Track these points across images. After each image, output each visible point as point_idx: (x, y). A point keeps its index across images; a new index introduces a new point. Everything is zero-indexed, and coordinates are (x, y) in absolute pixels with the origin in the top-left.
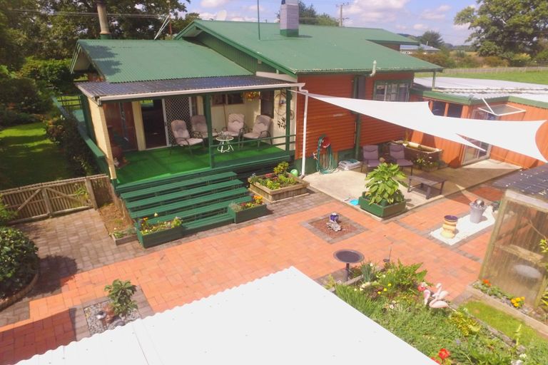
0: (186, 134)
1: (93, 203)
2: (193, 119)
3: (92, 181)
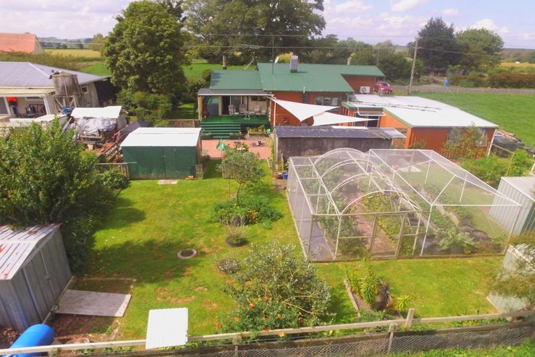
0: (235, 110)
3: (195, 121)
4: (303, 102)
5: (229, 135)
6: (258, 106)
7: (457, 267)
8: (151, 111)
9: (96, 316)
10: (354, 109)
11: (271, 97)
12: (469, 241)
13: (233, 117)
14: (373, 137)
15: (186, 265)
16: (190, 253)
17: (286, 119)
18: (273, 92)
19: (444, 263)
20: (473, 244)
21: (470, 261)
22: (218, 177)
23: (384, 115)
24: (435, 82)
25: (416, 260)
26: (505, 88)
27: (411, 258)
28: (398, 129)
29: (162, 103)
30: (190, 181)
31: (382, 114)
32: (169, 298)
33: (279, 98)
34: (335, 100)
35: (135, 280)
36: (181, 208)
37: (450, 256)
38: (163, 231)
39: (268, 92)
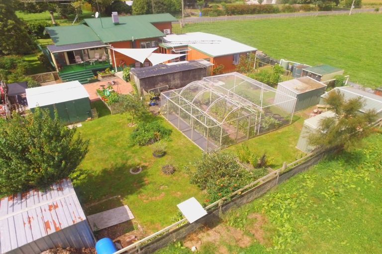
0: (80, 60)
1: (54, 79)
2: (84, 55)
3: (53, 74)
4: (133, 48)
5: (87, 80)
6: (98, 54)
7: (276, 136)
8: (11, 71)
9: (120, 224)
10: (170, 49)
11: (109, 46)
12: (277, 122)
13: (81, 65)
14: (196, 68)
15: (142, 177)
16: (138, 170)
17: (123, 61)
18: (110, 43)
19: (269, 135)
20: (278, 122)
21: (279, 131)
22: (107, 115)
23: (190, 50)
24: (193, 14)
25: (257, 137)
26: (235, 15)
27: (254, 137)
28: (205, 59)
29: (19, 62)
30: (91, 122)
31: (188, 49)
32: (150, 198)
33: (115, 47)
34: (153, 43)
35: (119, 196)
36: (102, 143)
37: (270, 131)
38: (106, 161)
39: (106, 44)
